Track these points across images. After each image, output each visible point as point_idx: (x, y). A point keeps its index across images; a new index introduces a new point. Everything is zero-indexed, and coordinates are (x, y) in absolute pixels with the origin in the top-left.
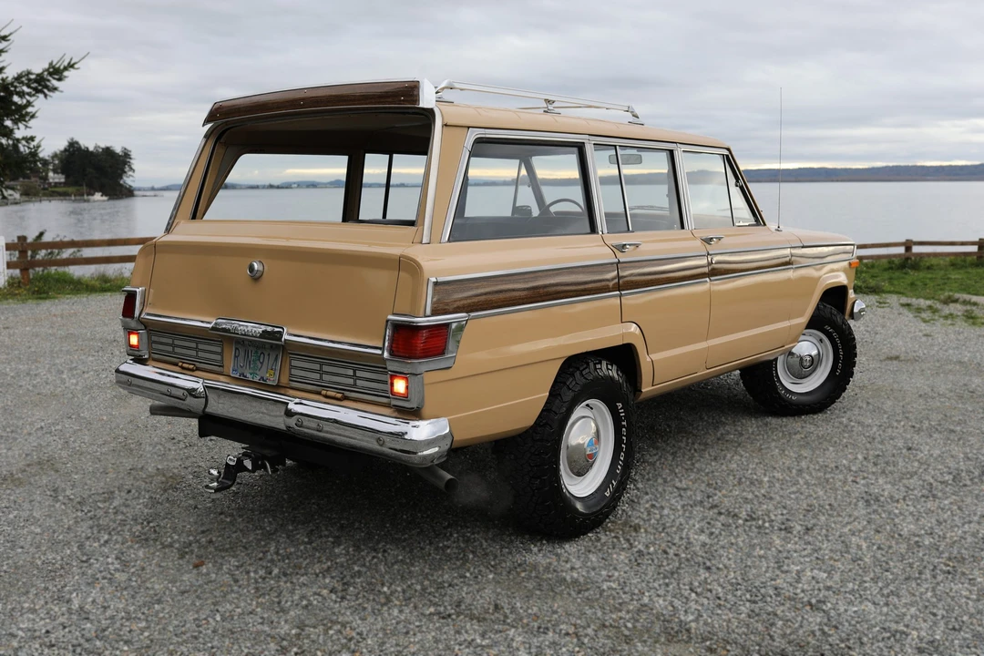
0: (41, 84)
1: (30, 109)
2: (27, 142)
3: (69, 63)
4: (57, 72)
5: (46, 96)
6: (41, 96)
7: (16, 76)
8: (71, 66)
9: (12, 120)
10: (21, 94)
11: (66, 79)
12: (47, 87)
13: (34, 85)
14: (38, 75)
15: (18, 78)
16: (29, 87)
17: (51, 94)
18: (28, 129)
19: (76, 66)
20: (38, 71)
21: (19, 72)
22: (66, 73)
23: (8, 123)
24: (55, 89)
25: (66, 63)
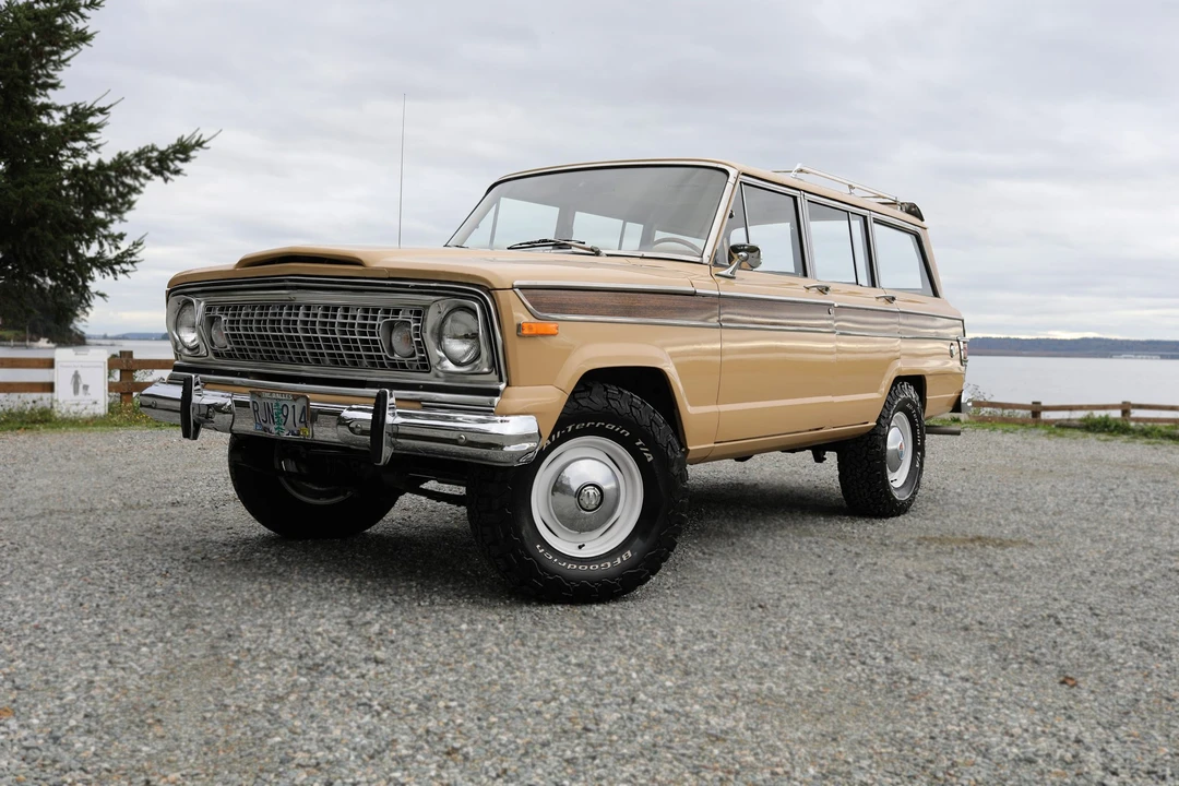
0: (164, 162)
1: (134, 197)
2: (114, 240)
3: (197, 141)
4: (183, 150)
5: (166, 180)
6: (158, 179)
7: (137, 150)
8: (199, 144)
9: (106, 210)
10: (137, 175)
11: (193, 160)
12: (168, 169)
13: (156, 164)
14: (162, 153)
15: (139, 155)
16: (148, 166)
17: (173, 177)
18: (122, 224)
19: (204, 145)
20: (163, 147)
21: (142, 147)
22: (192, 154)
23: (100, 214)
24: (177, 172)
25: (194, 142)
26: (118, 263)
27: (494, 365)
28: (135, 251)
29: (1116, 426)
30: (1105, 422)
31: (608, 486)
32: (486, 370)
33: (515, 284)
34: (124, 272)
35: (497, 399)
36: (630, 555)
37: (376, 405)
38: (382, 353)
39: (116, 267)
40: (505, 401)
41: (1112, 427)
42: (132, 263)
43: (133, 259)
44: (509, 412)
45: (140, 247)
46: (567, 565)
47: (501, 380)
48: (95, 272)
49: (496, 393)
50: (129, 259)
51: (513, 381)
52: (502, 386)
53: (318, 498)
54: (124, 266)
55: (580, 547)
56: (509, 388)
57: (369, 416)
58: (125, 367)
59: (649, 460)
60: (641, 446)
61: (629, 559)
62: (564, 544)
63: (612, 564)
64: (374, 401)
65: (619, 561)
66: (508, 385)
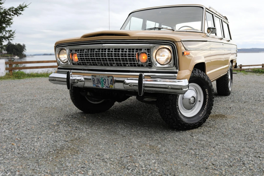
0: (17, 11)
1: (11, 21)
2: (9, 32)
3: (25, 5)
4: (21, 8)
5: (18, 16)
6: (16, 16)
7: (9, 8)
8: (26, 6)
9: (5, 24)
10: (10, 15)
11: (24, 10)
12: (18, 13)
13: (15, 12)
14: (16, 9)
15: (9, 10)
16: (13, 12)
17: (19, 15)
18: (10, 27)
19: (27, 7)
20: (16, 7)
21: (10, 8)
22: (24, 9)
23: (4, 25)
24: (20, 14)
25: (24, 6)
26: (9, 38)
28: (13, 34)
29: (261, 71)
30: (258, 70)
34: (11, 40)
39: (9, 39)
41: (260, 71)
42: (13, 37)
43: (13, 36)
45: (14, 33)
48: (4, 40)
50: (12, 37)
54: (11, 38)
58: (10, 64)
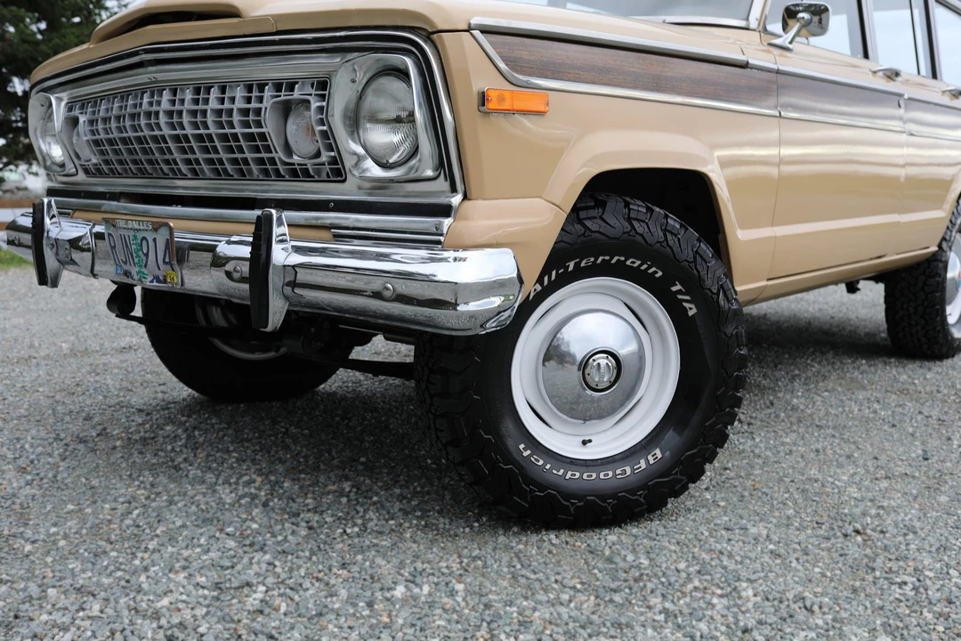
27: (443, 164)
31: (626, 349)
32: (429, 173)
33: (475, 21)
35: (447, 222)
36: (659, 455)
37: (256, 235)
38: (274, 155)
40: (461, 225)
44: (468, 242)
46: (565, 474)
47: (454, 190)
49: (446, 211)
51: (473, 192)
52: (456, 200)
53: (253, 352)
55: (584, 443)
56: (467, 203)
57: (246, 251)
59: (691, 313)
60: (679, 292)
61: (658, 462)
62: (560, 438)
63: (633, 470)
64: (252, 228)
65: (643, 464)
66: (465, 197)
